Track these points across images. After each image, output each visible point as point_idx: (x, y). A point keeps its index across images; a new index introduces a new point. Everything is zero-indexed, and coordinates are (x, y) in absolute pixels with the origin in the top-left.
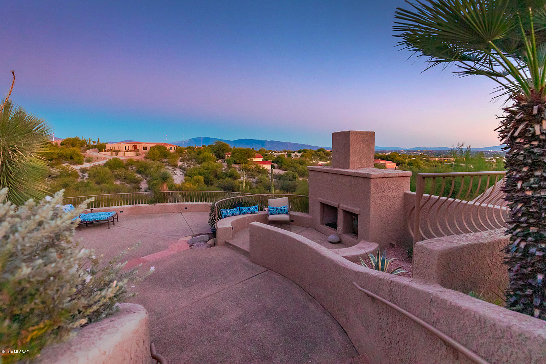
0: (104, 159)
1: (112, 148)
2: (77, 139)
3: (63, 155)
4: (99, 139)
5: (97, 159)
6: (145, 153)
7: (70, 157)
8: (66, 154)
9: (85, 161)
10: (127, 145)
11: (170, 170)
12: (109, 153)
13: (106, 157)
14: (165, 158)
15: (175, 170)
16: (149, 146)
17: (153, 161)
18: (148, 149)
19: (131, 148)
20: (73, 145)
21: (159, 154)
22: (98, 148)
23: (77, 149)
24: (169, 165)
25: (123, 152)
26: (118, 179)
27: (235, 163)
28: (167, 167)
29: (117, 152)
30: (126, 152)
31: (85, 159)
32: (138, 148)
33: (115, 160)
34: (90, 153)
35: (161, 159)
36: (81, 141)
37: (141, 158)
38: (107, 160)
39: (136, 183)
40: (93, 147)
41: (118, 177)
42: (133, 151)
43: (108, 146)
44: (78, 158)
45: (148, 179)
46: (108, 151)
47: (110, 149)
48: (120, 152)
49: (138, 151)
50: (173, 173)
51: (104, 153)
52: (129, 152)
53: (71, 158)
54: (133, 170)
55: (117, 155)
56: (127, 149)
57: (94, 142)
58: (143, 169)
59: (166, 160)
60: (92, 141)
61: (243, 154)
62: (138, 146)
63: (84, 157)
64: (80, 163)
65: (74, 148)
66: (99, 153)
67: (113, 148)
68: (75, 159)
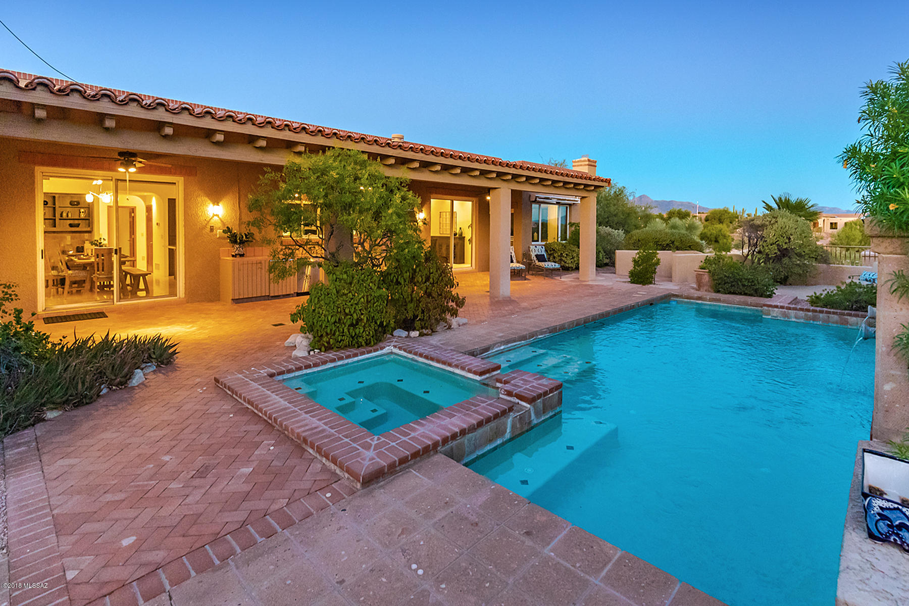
2: (726, 211)
3: (706, 236)
7: (714, 239)
8: (711, 235)
9: (733, 246)
16: (841, 222)
18: (840, 226)
20: (721, 221)
23: (724, 227)
31: (733, 243)
32: (821, 224)
36: (730, 215)
44: (725, 240)
53: (717, 241)
57: (749, 215)
60: (747, 212)
62: (821, 219)
65: (719, 226)
68: (720, 242)
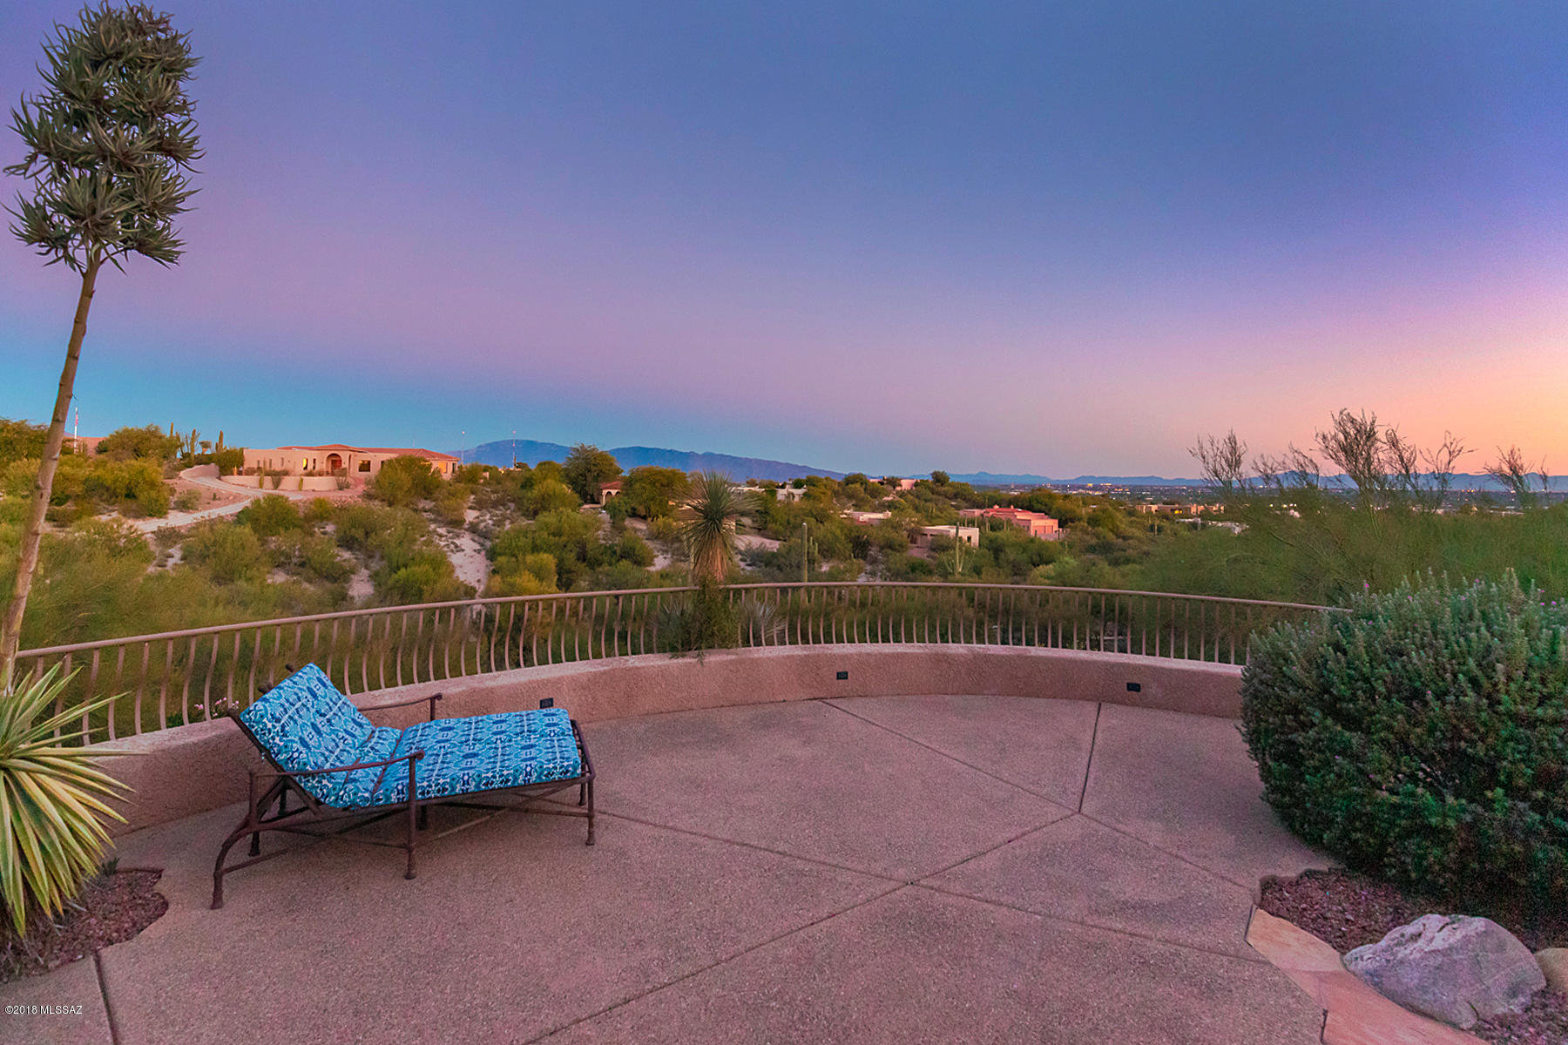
0: (236, 498)
1: (261, 465)
2: (152, 434)
3: (102, 486)
4: (221, 434)
5: (214, 498)
6: (368, 482)
7: (124, 492)
8: (115, 482)
9: (172, 505)
10: (310, 456)
11: (441, 536)
12: (252, 480)
13: (242, 491)
14: (426, 499)
15: (458, 536)
16: (376, 460)
17: (390, 506)
18: (375, 467)
19: (323, 465)
20: (138, 453)
21: (409, 485)
22: (218, 462)
23: (152, 467)
24: (439, 522)
25: (298, 478)
26: (280, 565)
27: (634, 514)
28: (433, 526)
29: (278, 477)
30: (305, 478)
31: (174, 499)
32: (345, 465)
33: (273, 501)
34: (190, 478)
35: (414, 500)
36: (163, 440)
37: (352, 496)
38: (247, 503)
39: (335, 580)
40: (203, 460)
41: (280, 561)
42: (328, 473)
43: (250, 463)
44: (153, 494)
45: (375, 565)
46: (250, 472)
47: (256, 466)
48: (287, 478)
49: (344, 473)
50: (452, 546)
51: (235, 479)
52: (316, 479)
53: (130, 495)
54: (326, 537)
55: (276, 485)
56: (311, 466)
57: (205, 445)
58: (359, 534)
59: (428, 504)
60: (200, 440)
61: (658, 485)
62: (344, 456)
63: (172, 491)
64: (157, 511)
65: (137, 464)
66: (219, 478)
67: (264, 462)
68: (142, 497)
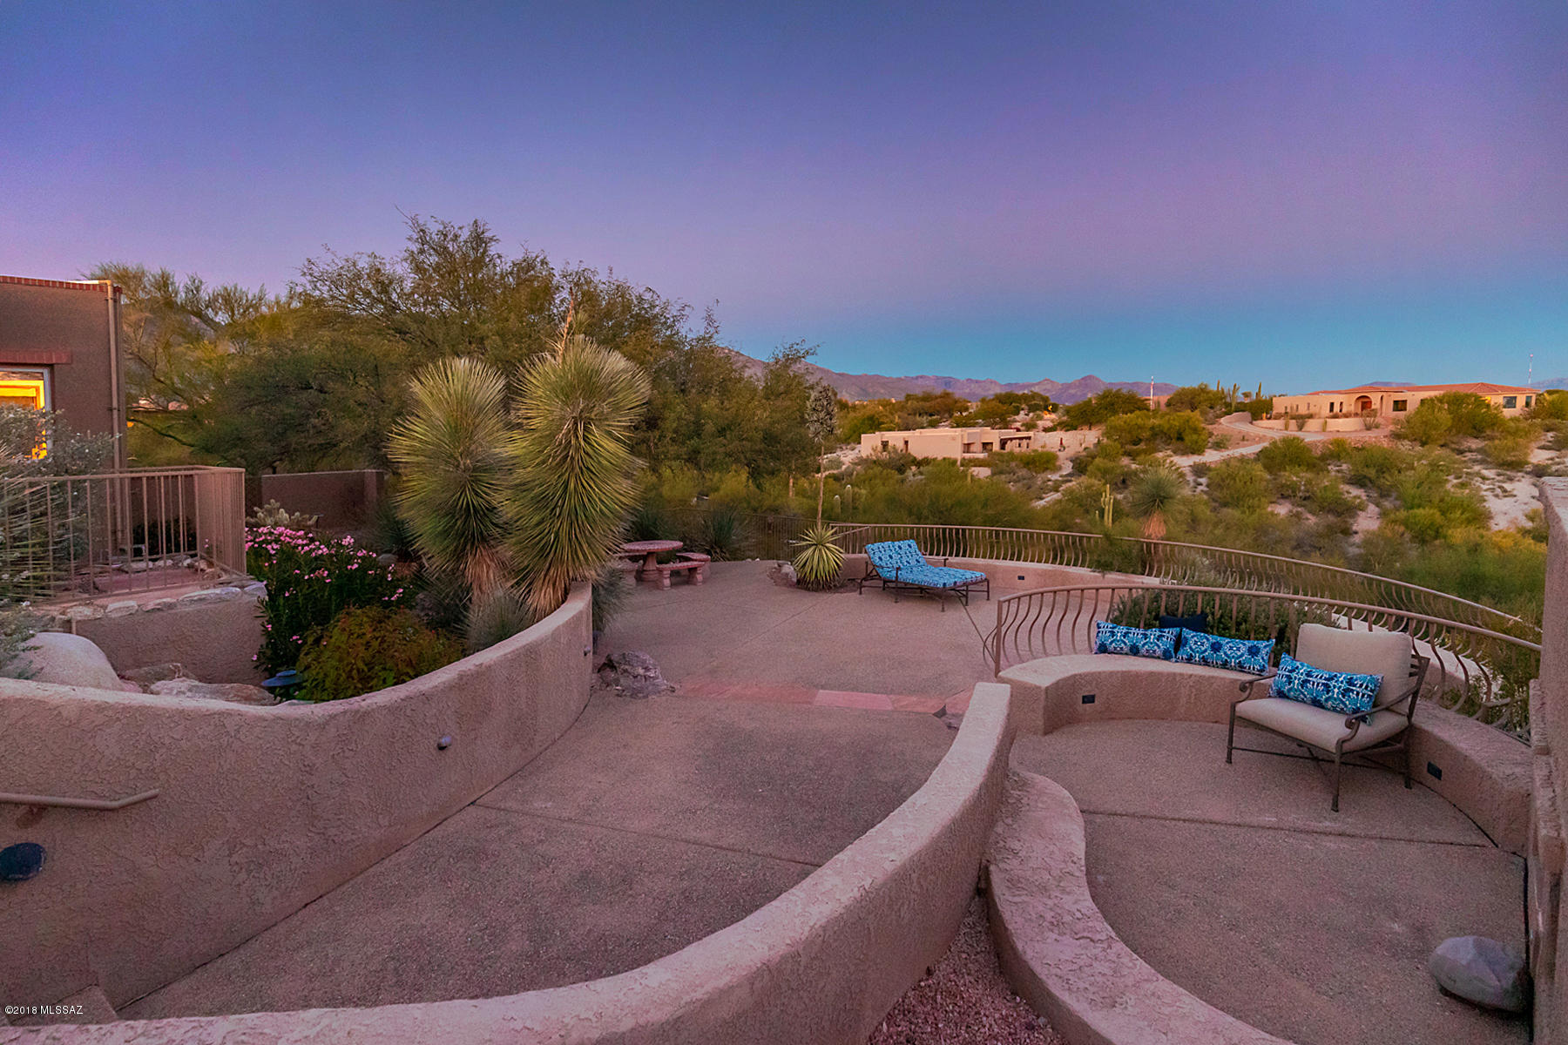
0: (1262, 439)
1: (1288, 410)
2: (1203, 390)
3: (1162, 431)
4: (1261, 386)
5: (1243, 439)
6: (1396, 422)
7: (1177, 435)
8: (1169, 429)
9: (1209, 445)
10: (1337, 399)
11: (1485, 479)
12: (1278, 424)
13: (1270, 430)
14: (1476, 438)
15: (1511, 479)
16: (1413, 399)
17: (1423, 444)
18: (1412, 405)
19: (1350, 404)
20: (1191, 406)
21: (1449, 424)
22: (1250, 410)
23: (1197, 415)
24: (1487, 463)
25: (1322, 421)
26: (1283, 497)
28: (1477, 468)
29: (1302, 420)
30: (1330, 420)
31: (1211, 440)
32: (1376, 404)
33: (1290, 443)
34: (1230, 424)
35: (1455, 439)
36: (1211, 395)
37: (1378, 438)
38: (1266, 444)
39: (1339, 514)
40: (1241, 408)
41: (1285, 493)
42: (1356, 415)
43: (1279, 406)
44: (1195, 437)
45: (1387, 504)
46: (1278, 417)
47: (1283, 411)
48: (1311, 420)
49: (1374, 413)
50: (1498, 491)
51: (1265, 423)
52: (1342, 420)
53: (1180, 438)
54: (1340, 475)
55: (1300, 428)
56: (1337, 409)
57: (1246, 395)
58: (1372, 473)
59: (1474, 444)
60: (1242, 391)
62: (1375, 398)
63: (1211, 435)
64: (1197, 450)
65: (1188, 414)
66: (1251, 423)
67: (1292, 408)
68: (1187, 439)
